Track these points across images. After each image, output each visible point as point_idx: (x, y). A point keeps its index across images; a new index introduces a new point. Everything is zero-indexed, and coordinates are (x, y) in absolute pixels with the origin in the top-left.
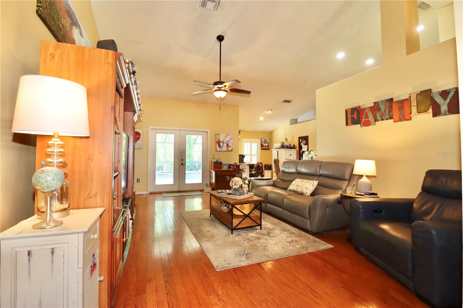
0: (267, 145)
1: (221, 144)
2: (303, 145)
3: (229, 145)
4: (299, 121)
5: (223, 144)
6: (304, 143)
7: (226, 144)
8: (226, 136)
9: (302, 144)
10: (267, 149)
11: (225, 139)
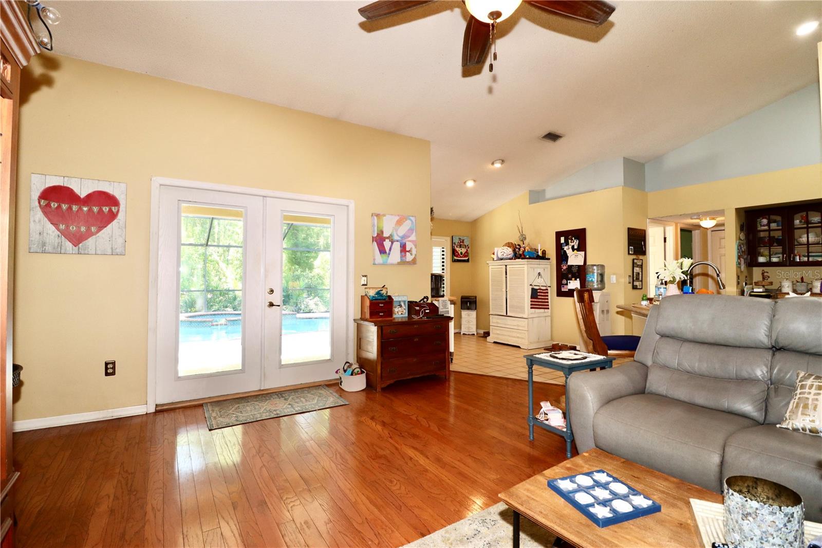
0: (464, 250)
1: (387, 244)
2: (569, 252)
3: (408, 249)
4: (548, 195)
5: (392, 243)
6: (573, 247)
7: (398, 244)
8: (399, 223)
9: (568, 250)
10: (464, 261)
11: (397, 230)
